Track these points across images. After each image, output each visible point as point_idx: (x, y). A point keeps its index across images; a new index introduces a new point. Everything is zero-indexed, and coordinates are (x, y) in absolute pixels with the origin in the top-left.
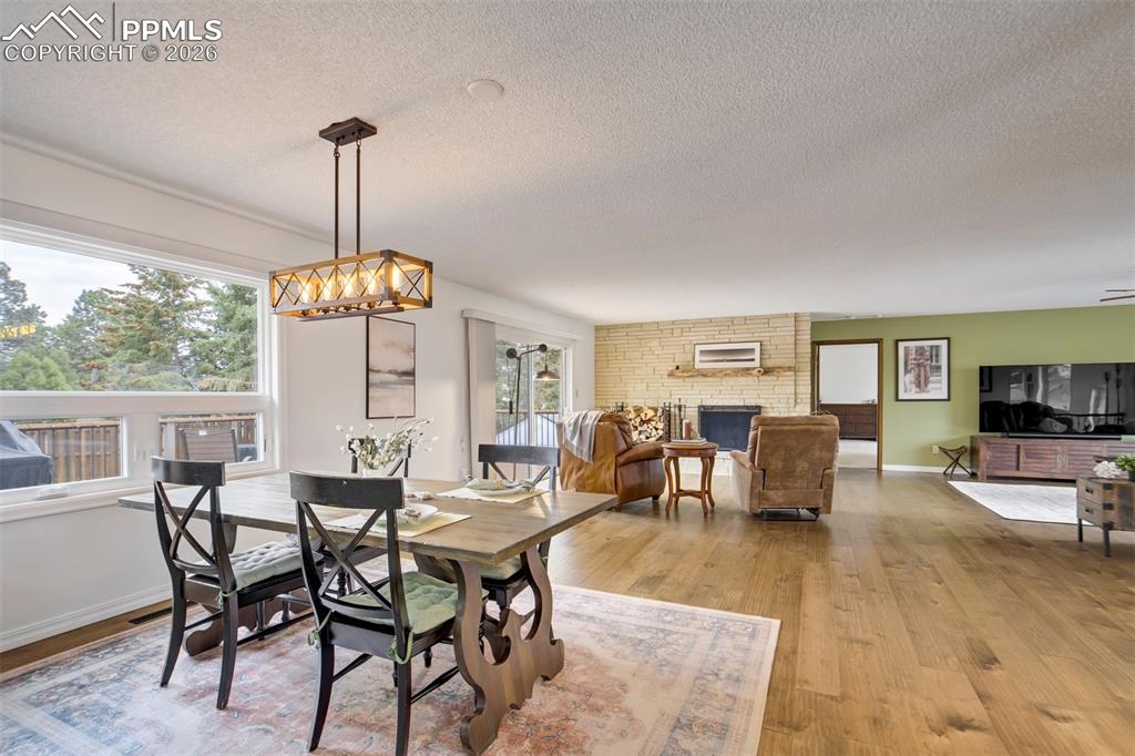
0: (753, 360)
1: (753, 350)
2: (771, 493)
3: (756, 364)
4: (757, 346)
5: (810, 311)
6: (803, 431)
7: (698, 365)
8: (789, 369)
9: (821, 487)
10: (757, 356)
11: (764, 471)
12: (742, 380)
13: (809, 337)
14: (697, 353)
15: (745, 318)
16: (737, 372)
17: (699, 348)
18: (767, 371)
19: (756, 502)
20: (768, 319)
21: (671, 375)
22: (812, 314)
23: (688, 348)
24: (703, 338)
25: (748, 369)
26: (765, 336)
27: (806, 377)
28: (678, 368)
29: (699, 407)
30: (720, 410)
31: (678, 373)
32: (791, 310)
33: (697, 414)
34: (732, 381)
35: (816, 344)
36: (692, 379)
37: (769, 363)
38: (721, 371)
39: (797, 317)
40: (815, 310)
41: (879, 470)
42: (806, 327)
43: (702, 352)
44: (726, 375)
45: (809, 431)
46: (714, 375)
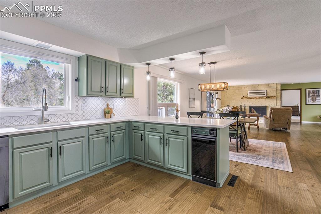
0: (264, 95)
1: (264, 92)
2: (275, 124)
3: (265, 95)
4: (265, 91)
5: (280, 82)
6: (283, 111)
7: (249, 96)
8: (275, 97)
9: (288, 123)
10: (265, 93)
11: (273, 119)
12: (261, 100)
13: (280, 89)
14: (249, 93)
15: (262, 84)
16: (260, 98)
17: (249, 92)
18: (268, 97)
19: (271, 126)
20: (268, 84)
21: (242, 98)
22: (281, 83)
23: (246, 92)
24: (250, 90)
25: (263, 97)
26: (268, 89)
27: (279, 99)
28: (243, 97)
29: (249, 106)
30: (255, 107)
31: (244, 98)
32: (275, 82)
33: (249, 108)
34: (258, 100)
35: (282, 90)
36: (247, 99)
37: (269, 95)
38: (256, 97)
39: (276, 84)
40: (281, 82)
41: (301, 122)
42: (279, 86)
43: (250, 93)
44: (257, 98)
45: (285, 111)
46: (254, 98)
